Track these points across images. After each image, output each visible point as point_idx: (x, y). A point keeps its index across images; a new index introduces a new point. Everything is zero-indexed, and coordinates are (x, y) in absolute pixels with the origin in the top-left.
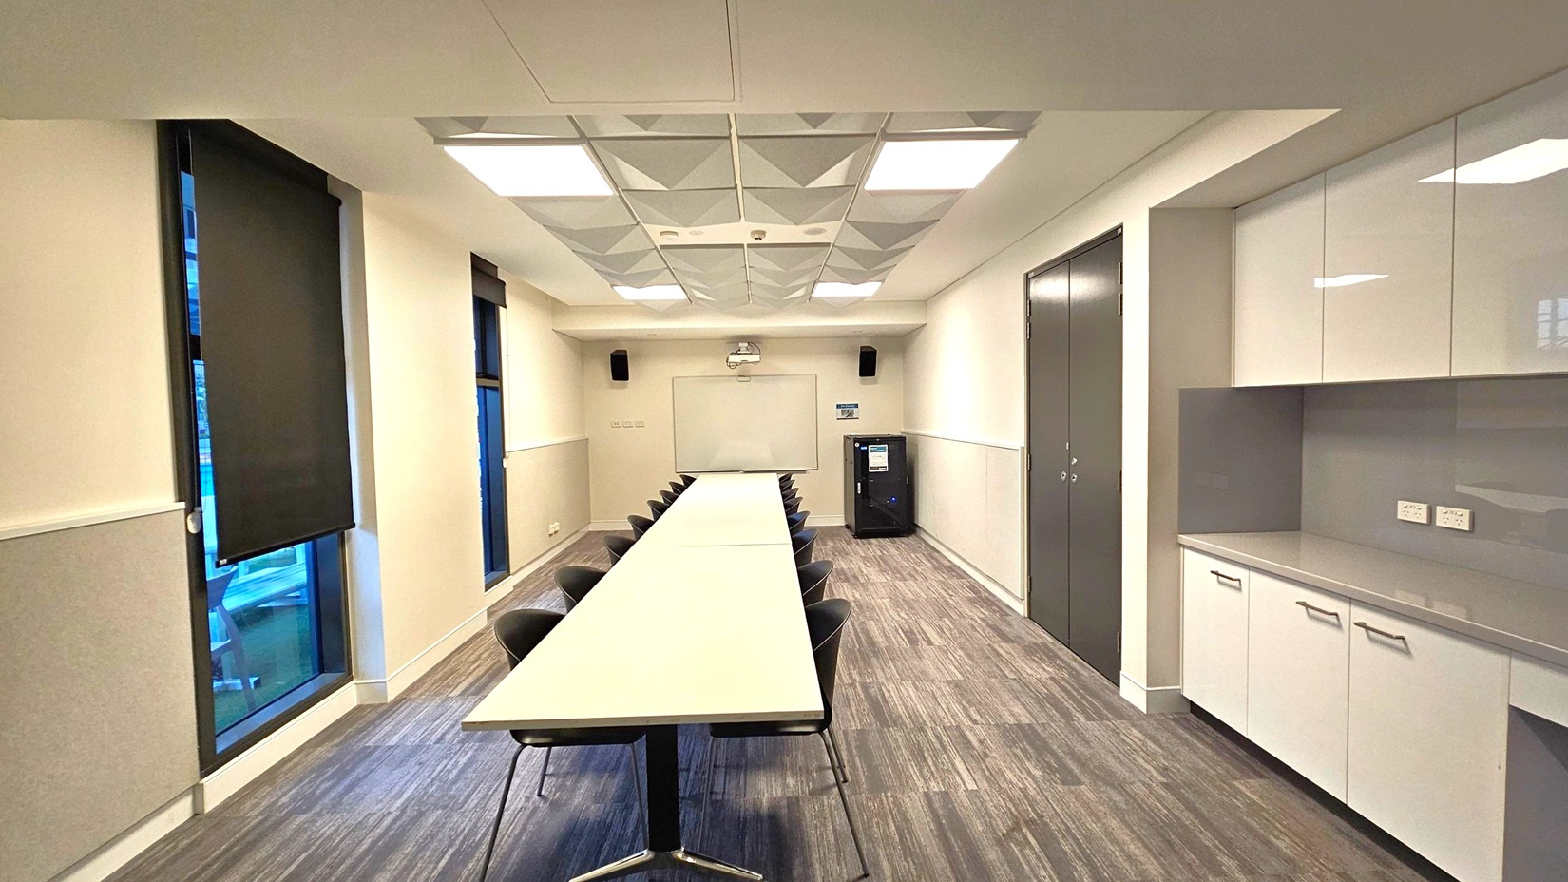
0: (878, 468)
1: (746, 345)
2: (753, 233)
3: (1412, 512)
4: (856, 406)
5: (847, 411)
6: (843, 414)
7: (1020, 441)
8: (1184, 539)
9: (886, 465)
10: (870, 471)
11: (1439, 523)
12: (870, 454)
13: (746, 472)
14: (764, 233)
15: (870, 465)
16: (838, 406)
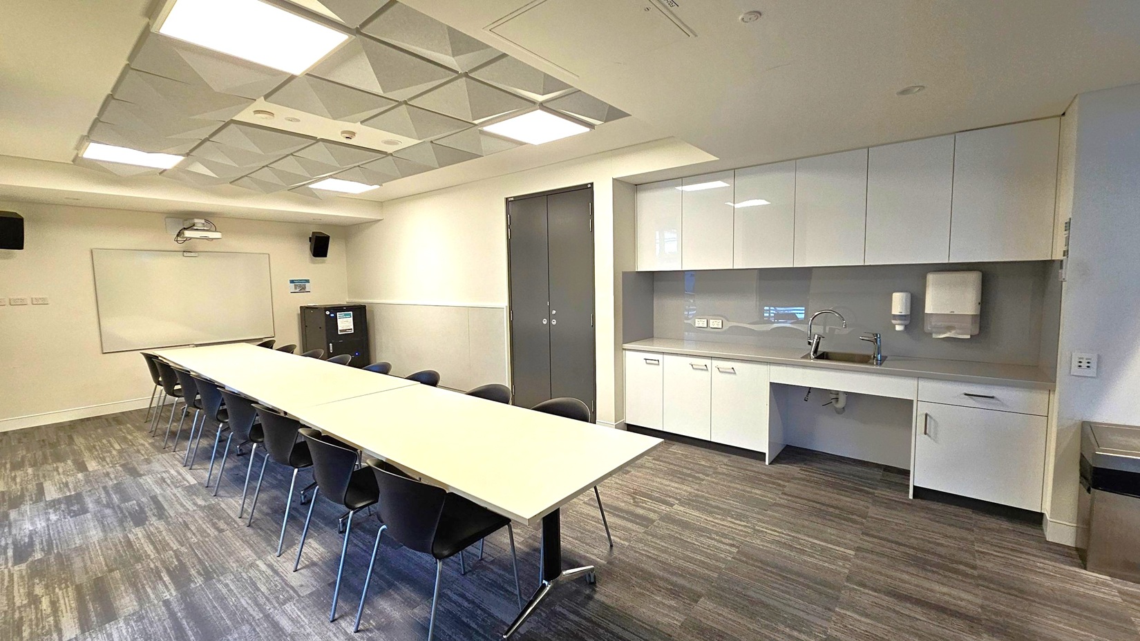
0: (345, 330)
1: (203, 221)
2: (343, 132)
3: (700, 323)
4: (308, 281)
5: (300, 285)
6: (296, 288)
7: (504, 302)
8: (626, 346)
9: (352, 327)
10: (339, 333)
11: (711, 326)
12: (339, 320)
13: (197, 346)
14: (354, 134)
15: (340, 328)
16: (292, 282)
